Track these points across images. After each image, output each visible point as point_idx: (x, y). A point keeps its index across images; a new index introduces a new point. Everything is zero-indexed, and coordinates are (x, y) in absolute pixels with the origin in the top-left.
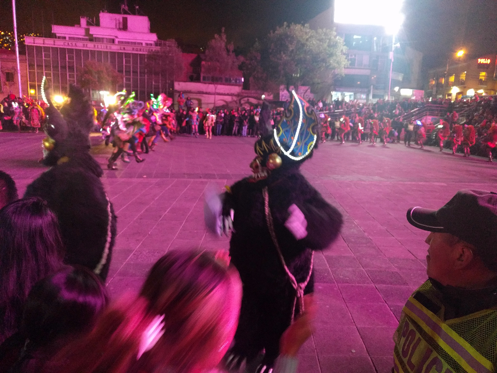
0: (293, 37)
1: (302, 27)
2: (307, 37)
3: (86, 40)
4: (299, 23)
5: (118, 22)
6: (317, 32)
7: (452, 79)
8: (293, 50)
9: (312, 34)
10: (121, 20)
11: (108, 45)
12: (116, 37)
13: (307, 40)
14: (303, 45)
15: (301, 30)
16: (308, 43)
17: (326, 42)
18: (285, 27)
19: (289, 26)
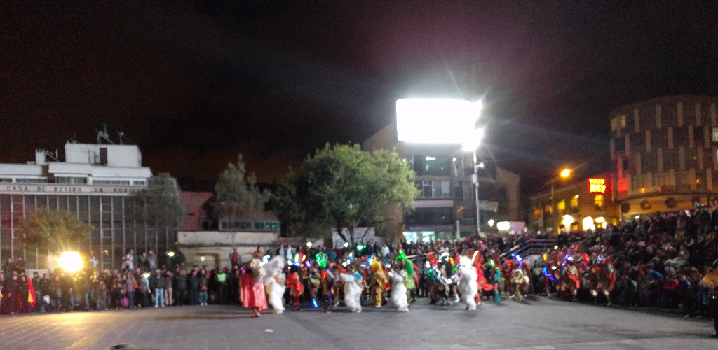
0: (338, 163)
1: (351, 149)
2: (359, 161)
3: (44, 181)
4: (346, 143)
5: (92, 155)
6: (372, 154)
7: (562, 206)
8: (340, 180)
9: (365, 157)
10: (98, 153)
11: (77, 188)
12: (90, 175)
13: (358, 165)
14: (354, 172)
15: (349, 152)
16: (360, 169)
17: (385, 167)
18: (327, 148)
19: (332, 148)
